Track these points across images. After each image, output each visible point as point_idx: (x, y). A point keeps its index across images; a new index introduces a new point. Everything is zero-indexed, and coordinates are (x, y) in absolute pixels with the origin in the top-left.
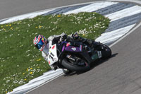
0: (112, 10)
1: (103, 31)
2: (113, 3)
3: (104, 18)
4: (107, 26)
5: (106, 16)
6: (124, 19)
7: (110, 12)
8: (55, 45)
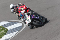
0: (8, 25)
1: (5, 34)
2: (9, 22)
3: (5, 29)
4: (7, 32)
5: (6, 28)
6: (14, 29)
7: (8, 26)
8: (29, 16)
